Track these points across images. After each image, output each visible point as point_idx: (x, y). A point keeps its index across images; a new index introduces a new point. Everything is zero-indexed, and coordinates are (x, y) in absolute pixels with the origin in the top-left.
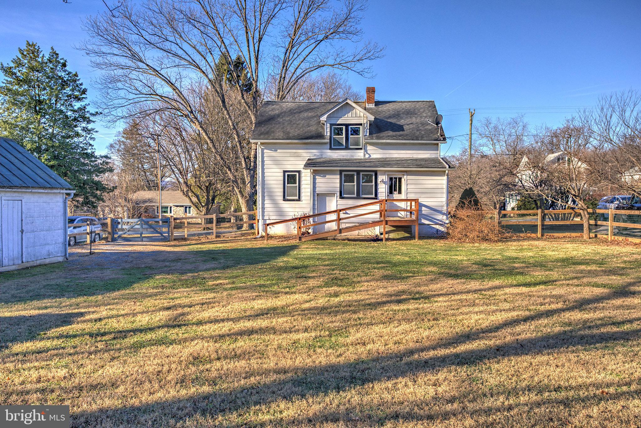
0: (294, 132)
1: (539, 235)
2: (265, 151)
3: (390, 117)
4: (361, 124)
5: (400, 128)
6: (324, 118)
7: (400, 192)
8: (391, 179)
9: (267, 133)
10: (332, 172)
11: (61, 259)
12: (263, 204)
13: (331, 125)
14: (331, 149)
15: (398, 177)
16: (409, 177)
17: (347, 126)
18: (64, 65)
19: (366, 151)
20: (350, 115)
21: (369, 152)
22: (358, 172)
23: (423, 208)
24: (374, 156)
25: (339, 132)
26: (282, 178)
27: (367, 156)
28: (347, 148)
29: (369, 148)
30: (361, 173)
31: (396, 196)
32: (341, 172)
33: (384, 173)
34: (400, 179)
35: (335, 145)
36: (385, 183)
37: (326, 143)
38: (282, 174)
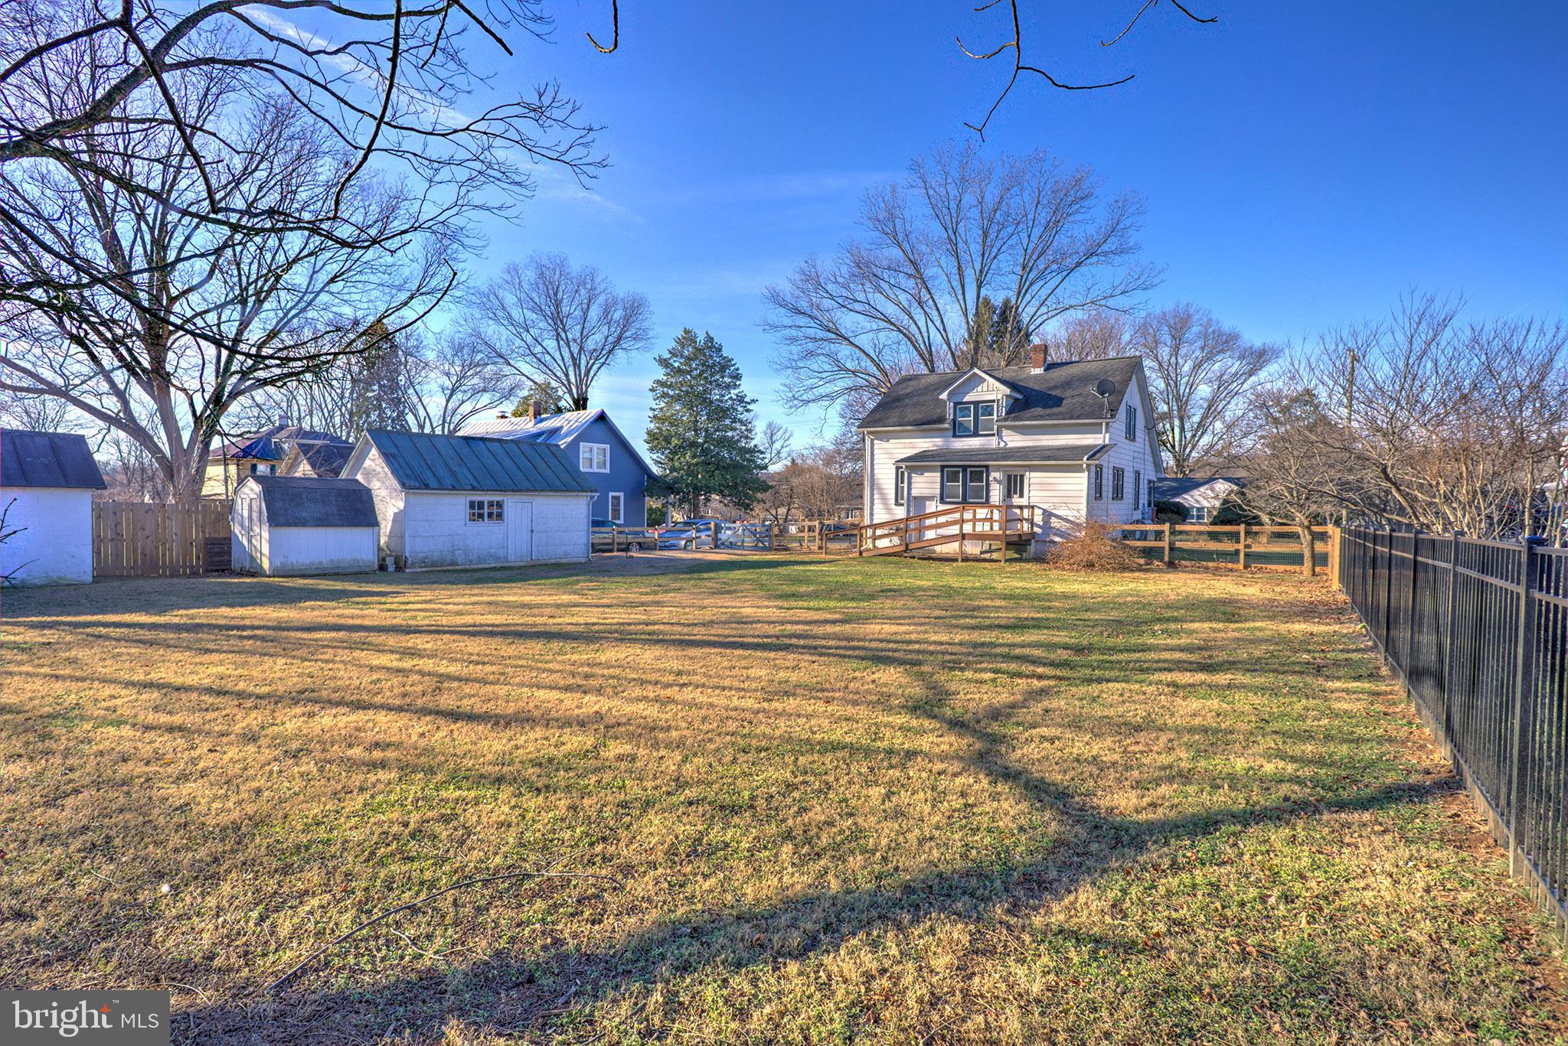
0: (911, 417)
1: (1241, 566)
2: (876, 442)
3: (1055, 387)
4: (994, 401)
5: (1058, 401)
6: (944, 396)
7: (1021, 496)
8: (1009, 477)
9: (880, 420)
10: (931, 469)
11: (583, 560)
12: (872, 509)
13: (956, 404)
14: (955, 436)
15: (1019, 473)
16: (1033, 474)
17: (976, 403)
18: (720, 350)
19: (1001, 438)
20: (980, 389)
21: (1005, 439)
22: (965, 468)
23: (1053, 520)
24: (1010, 445)
25: (965, 411)
26: (894, 476)
27: (1002, 444)
28: (976, 434)
29: (1005, 432)
30: (969, 470)
31: (1016, 500)
32: (943, 467)
33: (998, 468)
34: (1022, 477)
35: (958, 431)
36: (999, 482)
37: (947, 429)
38: (894, 471)
